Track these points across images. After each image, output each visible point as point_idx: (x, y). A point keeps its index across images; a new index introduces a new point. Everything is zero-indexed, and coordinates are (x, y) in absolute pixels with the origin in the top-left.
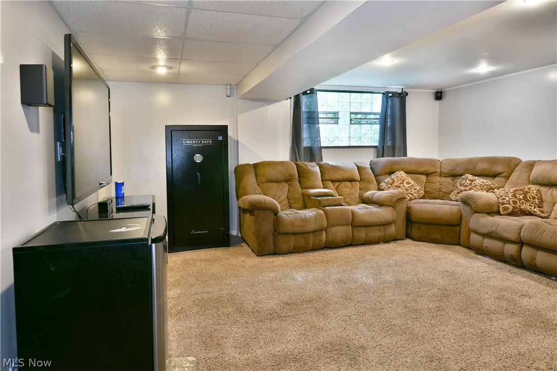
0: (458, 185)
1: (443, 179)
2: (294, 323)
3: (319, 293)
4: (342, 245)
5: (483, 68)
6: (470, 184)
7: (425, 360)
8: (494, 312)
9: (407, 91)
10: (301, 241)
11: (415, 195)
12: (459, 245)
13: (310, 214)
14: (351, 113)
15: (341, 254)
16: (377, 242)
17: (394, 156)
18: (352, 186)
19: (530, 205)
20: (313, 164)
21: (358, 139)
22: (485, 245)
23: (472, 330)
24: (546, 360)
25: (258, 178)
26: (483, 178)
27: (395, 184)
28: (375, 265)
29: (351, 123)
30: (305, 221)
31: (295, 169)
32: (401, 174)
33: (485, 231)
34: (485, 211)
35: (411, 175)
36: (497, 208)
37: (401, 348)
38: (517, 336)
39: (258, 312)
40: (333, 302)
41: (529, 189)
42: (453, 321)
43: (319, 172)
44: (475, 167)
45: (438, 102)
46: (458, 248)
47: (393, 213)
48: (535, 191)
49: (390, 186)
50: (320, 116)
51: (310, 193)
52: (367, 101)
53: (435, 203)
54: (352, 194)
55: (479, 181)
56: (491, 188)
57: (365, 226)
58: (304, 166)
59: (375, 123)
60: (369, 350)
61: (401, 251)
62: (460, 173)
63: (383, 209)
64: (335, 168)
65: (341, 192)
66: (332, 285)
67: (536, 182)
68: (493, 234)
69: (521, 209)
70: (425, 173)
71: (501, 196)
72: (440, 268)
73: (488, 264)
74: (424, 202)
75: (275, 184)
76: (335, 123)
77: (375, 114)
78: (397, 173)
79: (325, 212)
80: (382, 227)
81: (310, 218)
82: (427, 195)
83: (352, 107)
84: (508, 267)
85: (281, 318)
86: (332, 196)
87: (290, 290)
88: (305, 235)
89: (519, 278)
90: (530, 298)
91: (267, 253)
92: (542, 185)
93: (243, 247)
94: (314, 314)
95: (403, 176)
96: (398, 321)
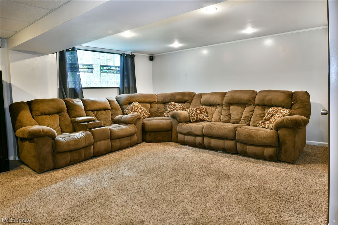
0: (167, 108)
1: (159, 105)
2: (87, 220)
3: (99, 191)
4: (105, 153)
5: (176, 45)
6: (174, 107)
7: (181, 217)
8: (203, 176)
9: (135, 54)
10: (76, 156)
11: (145, 116)
12: (172, 141)
13: (80, 135)
14: (101, 66)
15: (105, 159)
16: (127, 147)
17: (129, 93)
18: (106, 113)
19: (203, 116)
20: (78, 100)
21: (106, 82)
22: (186, 139)
23: (196, 189)
24: (234, 196)
25: (33, 113)
26: (179, 104)
27: (134, 110)
28: (130, 163)
29: (101, 73)
30: (77, 140)
31: (64, 104)
32: (136, 104)
33: (185, 132)
34: (184, 121)
35: (142, 104)
36: (189, 119)
37: (165, 214)
38: (217, 186)
39: (53, 220)
40: (111, 195)
41: (202, 108)
42: (185, 187)
43: (83, 105)
44: (175, 98)
45: (151, 62)
46: (171, 143)
47: (135, 127)
48: (204, 109)
49: (131, 111)
50: (80, 66)
51: (78, 120)
52: (111, 59)
53: (157, 119)
54: (107, 118)
55: (178, 105)
56: (184, 109)
57: (119, 138)
58: (71, 102)
59: (116, 73)
60: (146, 222)
61: (142, 150)
62: (167, 101)
63: (129, 126)
64: (94, 102)
65: (99, 118)
66: (106, 182)
67: (204, 104)
68: (190, 133)
69: (200, 118)
70: (149, 102)
71: (190, 113)
72: (167, 157)
73: (189, 149)
74: (151, 119)
75: (48, 116)
76: (90, 72)
77: (116, 67)
78: (134, 103)
79: (92, 132)
80: (129, 137)
81: (82, 138)
82: (152, 115)
83: (101, 62)
84: (198, 149)
85: (75, 220)
86: (94, 121)
87: (75, 195)
88: (78, 151)
89: (205, 154)
90: (214, 164)
91: (47, 170)
92: (206, 105)
93: (22, 168)
94: (100, 208)
95: (138, 105)
96: (157, 196)
